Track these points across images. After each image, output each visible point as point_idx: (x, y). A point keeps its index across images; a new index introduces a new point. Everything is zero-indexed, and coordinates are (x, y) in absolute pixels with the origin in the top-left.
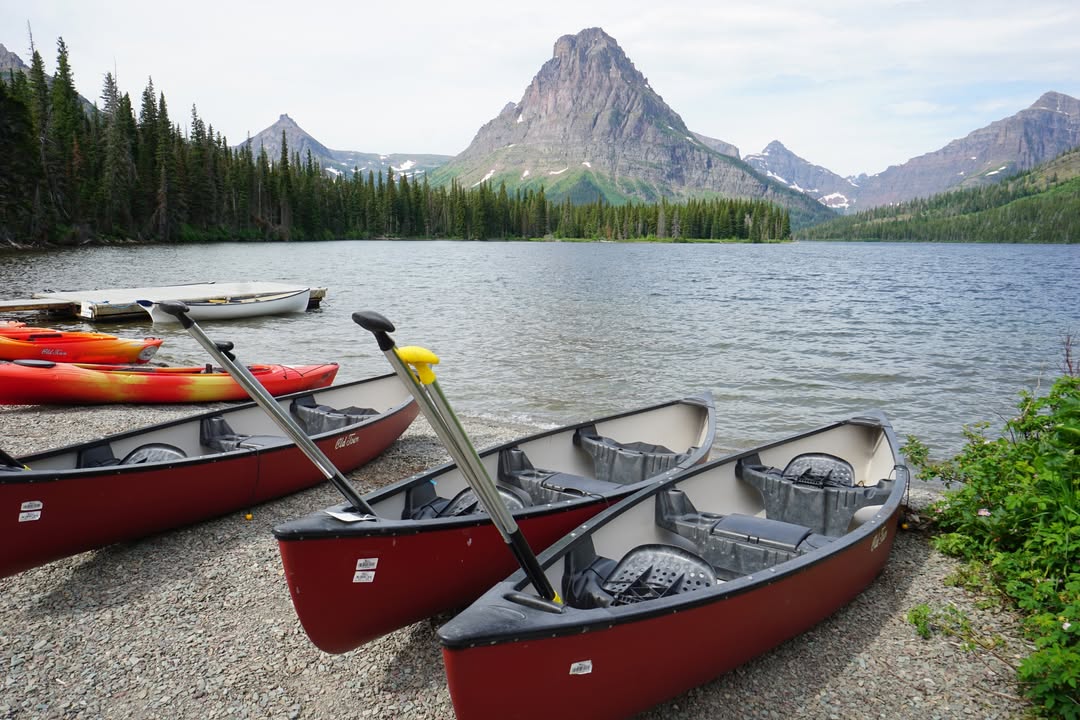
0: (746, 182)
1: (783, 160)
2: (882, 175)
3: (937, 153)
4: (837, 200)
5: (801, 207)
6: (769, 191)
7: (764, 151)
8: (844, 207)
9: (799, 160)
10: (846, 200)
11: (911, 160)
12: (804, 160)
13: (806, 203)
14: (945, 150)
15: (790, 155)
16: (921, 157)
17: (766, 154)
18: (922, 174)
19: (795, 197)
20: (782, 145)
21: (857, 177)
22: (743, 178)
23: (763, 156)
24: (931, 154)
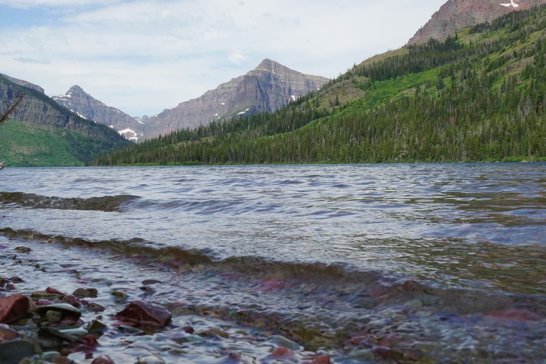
0: (48, 113)
1: (83, 101)
2: (161, 116)
3: (198, 100)
4: (129, 134)
5: (101, 136)
6: (71, 122)
7: (67, 94)
8: (134, 140)
9: (96, 101)
10: (136, 135)
11: (180, 104)
12: (100, 102)
13: (105, 133)
14: (203, 97)
15: (88, 98)
16: (187, 102)
17: (69, 96)
18: (189, 114)
19: (95, 128)
20: (82, 90)
21: (141, 118)
22: (45, 109)
23: (67, 98)
24: (194, 100)
